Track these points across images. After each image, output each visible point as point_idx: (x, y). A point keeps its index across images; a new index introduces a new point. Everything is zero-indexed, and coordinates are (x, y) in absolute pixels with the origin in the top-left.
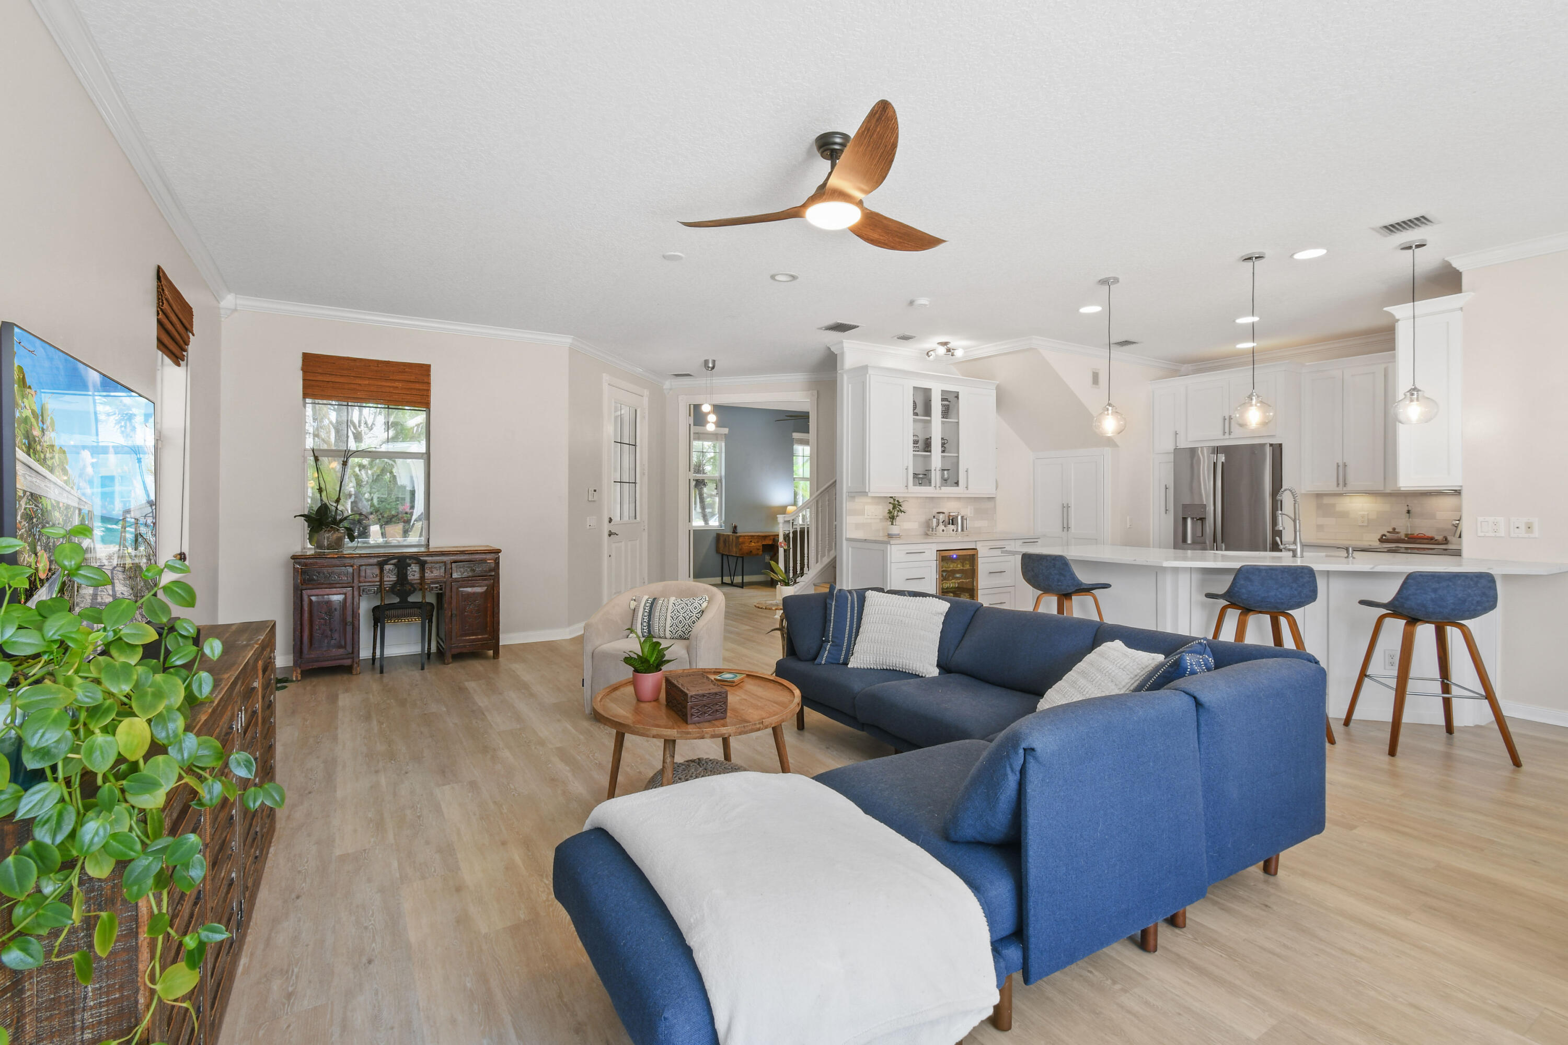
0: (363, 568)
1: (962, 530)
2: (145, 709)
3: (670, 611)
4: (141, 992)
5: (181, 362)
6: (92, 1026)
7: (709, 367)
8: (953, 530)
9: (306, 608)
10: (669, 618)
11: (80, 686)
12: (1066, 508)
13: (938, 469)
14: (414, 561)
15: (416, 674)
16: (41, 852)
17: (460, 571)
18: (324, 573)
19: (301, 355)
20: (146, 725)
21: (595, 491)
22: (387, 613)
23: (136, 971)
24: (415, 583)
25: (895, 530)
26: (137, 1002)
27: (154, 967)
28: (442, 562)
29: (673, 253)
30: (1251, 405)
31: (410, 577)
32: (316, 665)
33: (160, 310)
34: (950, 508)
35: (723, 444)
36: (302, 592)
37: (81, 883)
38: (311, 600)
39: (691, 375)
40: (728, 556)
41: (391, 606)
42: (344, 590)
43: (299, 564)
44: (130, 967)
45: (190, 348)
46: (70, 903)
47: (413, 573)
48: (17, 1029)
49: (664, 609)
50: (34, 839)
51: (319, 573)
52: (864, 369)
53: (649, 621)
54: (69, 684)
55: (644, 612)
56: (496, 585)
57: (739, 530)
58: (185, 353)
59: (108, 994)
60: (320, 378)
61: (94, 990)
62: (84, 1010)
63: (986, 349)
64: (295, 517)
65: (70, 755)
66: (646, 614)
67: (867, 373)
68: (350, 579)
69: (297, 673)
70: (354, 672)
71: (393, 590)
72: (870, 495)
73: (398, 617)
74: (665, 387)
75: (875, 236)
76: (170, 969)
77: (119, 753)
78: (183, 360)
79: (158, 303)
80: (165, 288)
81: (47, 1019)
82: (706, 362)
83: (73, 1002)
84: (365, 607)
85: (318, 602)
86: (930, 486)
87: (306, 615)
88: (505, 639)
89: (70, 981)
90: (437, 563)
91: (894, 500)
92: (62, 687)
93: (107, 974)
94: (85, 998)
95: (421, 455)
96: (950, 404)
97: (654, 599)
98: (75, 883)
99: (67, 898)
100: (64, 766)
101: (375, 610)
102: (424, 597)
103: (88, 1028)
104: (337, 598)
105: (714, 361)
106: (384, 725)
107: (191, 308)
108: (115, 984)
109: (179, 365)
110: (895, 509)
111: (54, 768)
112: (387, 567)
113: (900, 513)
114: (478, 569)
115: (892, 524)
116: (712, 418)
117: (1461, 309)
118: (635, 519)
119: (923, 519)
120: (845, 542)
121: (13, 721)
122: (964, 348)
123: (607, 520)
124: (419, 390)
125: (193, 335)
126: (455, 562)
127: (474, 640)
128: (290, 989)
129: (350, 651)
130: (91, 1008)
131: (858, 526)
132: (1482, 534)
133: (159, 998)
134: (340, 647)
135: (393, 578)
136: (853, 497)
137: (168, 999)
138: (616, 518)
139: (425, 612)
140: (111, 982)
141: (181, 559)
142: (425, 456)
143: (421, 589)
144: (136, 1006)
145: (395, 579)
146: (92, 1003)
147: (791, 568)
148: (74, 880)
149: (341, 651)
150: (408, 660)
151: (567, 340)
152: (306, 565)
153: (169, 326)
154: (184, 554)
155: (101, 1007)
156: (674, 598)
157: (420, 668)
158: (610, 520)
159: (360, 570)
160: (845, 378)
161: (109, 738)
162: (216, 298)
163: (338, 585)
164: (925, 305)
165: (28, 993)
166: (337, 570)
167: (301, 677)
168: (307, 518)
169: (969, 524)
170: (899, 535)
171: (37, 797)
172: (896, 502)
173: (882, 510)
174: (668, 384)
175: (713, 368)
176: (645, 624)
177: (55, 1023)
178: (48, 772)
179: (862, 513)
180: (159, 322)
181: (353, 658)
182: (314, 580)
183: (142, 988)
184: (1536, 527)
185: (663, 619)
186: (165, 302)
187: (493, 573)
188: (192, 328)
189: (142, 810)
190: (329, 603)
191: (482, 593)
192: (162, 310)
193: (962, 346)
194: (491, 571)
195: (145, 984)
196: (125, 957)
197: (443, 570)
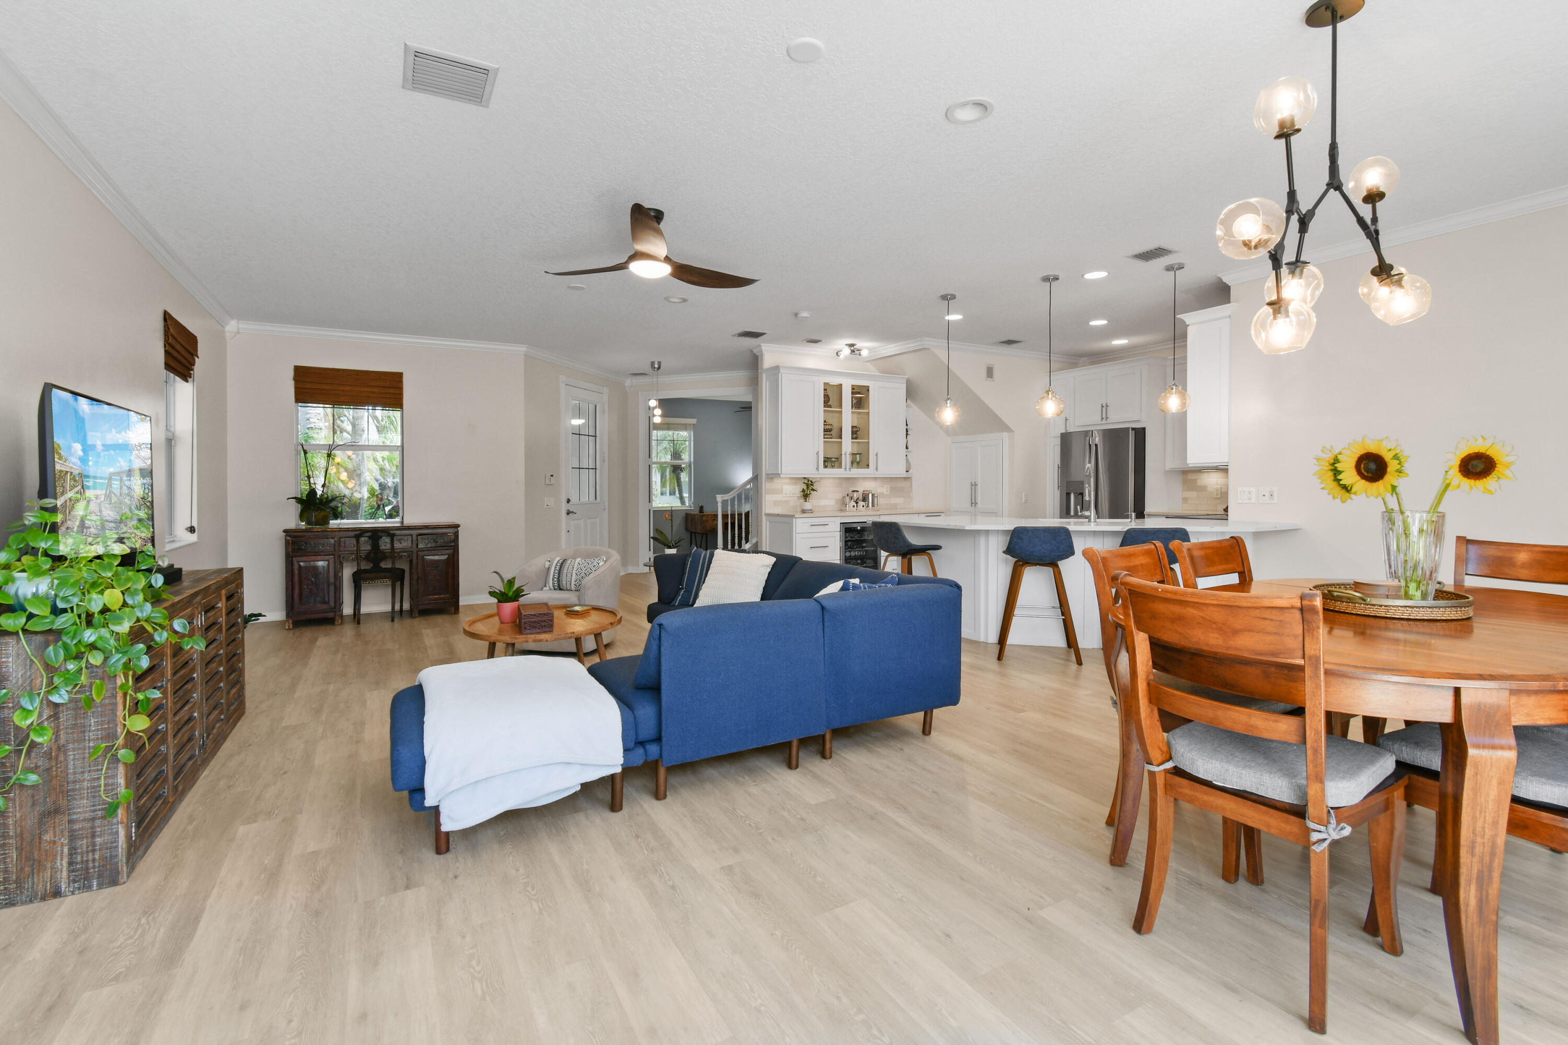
0: (343, 540)
1: (873, 505)
2: (120, 585)
3: (575, 569)
4: (119, 726)
5: (189, 379)
6: (94, 740)
7: (655, 368)
8: (863, 506)
9: (296, 572)
10: (574, 574)
11: (85, 571)
12: (974, 485)
13: (848, 453)
14: (386, 534)
15: (387, 625)
16: (66, 647)
17: (425, 543)
18: (310, 544)
19: (293, 368)
20: (121, 594)
21: (552, 476)
22: (363, 575)
23: (116, 715)
24: (387, 552)
25: (808, 506)
26: (116, 731)
27: (125, 715)
28: (409, 535)
29: (574, 285)
30: (1048, 399)
31: (382, 547)
32: (304, 618)
33: (167, 343)
34: (862, 487)
35: (692, 433)
36: (292, 559)
37: (86, 667)
38: (300, 565)
39: (646, 374)
40: (695, 533)
41: (365, 571)
42: (327, 557)
43: (290, 536)
44: (113, 713)
45: (196, 368)
46: (81, 674)
47: (385, 543)
48: (57, 736)
49: (571, 567)
50: (62, 640)
51: (306, 544)
52: (777, 368)
53: (559, 577)
54: (80, 570)
55: (555, 570)
56: (456, 553)
57: (705, 509)
58: (192, 372)
59: (102, 725)
60: (309, 386)
61: (94, 722)
62: (90, 731)
63: (891, 349)
64: (288, 499)
65: (80, 603)
66: (556, 572)
67: (779, 372)
68: (332, 549)
69: (289, 623)
70: (336, 623)
71: (367, 558)
72: (782, 476)
73: (372, 579)
74: (626, 384)
75: (695, 279)
76: (132, 717)
77: (105, 604)
78: (190, 377)
79: (165, 339)
80: (170, 327)
81: (71, 733)
82: (653, 363)
83: (84, 727)
84: (347, 573)
85: (306, 567)
86: (841, 467)
87: (296, 578)
88: (463, 601)
89: (82, 716)
90: (405, 535)
91: (808, 480)
92: (76, 570)
93: (101, 715)
94: (90, 725)
95: (396, 448)
96: (860, 398)
97: (564, 560)
98: (84, 666)
99: (80, 671)
100: (77, 608)
101: (354, 575)
102: (393, 563)
103: (92, 740)
104: (321, 563)
105: (659, 363)
106: (347, 657)
107: (196, 337)
108: (105, 721)
109: (187, 381)
110: (808, 488)
111: (72, 608)
112: (363, 539)
113: (812, 492)
114: (440, 541)
115: (806, 501)
116: (658, 412)
117: (1230, 316)
118: (596, 499)
119: (840, 496)
120: (764, 518)
121: (52, 586)
122: (870, 349)
123: (565, 501)
124: (393, 394)
125: (198, 358)
126: (420, 535)
127: (436, 599)
128: (231, 784)
129: (333, 606)
130: (93, 731)
131: (776, 503)
132: (1240, 502)
133: (128, 729)
134: (325, 603)
135: (369, 548)
136: (772, 478)
137: (133, 730)
138: (574, 499)
139: (396, 577)
140: (103, 719)
141: (191, 531)
142: (400, 449)
143: (391, 557)
144: (116, 733)
145: (370, 549)
146: (93, 729)
147: (729, 541)
148: (83, 664)
149: (325, 606)
150: (382, 615)
151: (522, 349)
152: (295, 537)
153: (175, 354)
154: (193, 527)
155: (98, 731)
156: (580, 559)
157: (390, 620)
158: (568, 501)
159: (340, 541)
160: (764, 376)
161: (100, 596)
162: (219, 323)
163: (322, 553)
164: (807, 317)
165: (62, 720)
166: (321, 541)
167: (293, 626)
168: (299, 500)
169: (881, 501)
170: (811, 510)
171: (64, 619)
172: (810, 483)
173: (798, 488)
174: (628, 382)
175: (659, 368)
176: (555, 580)
177: (75, 736)
178: (69, 610)
179: (780, 492)
180: (166, 352)
181: (335, 612)
182: (302, 549)
183: (119, 724)
184: (1275, 495)
185: (569, 575)
186: (170, 337)
187: (453, 544)
188: (197, 352)
189: (117, 634)
190: (316, 568)
191: (444, 560)
192: (168, 343)
193: (866, 346)
194: (451, 542)
195: (121, 722)
196: (110, 707)
197: (410, 542)
